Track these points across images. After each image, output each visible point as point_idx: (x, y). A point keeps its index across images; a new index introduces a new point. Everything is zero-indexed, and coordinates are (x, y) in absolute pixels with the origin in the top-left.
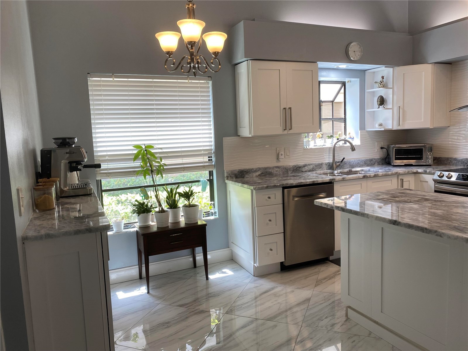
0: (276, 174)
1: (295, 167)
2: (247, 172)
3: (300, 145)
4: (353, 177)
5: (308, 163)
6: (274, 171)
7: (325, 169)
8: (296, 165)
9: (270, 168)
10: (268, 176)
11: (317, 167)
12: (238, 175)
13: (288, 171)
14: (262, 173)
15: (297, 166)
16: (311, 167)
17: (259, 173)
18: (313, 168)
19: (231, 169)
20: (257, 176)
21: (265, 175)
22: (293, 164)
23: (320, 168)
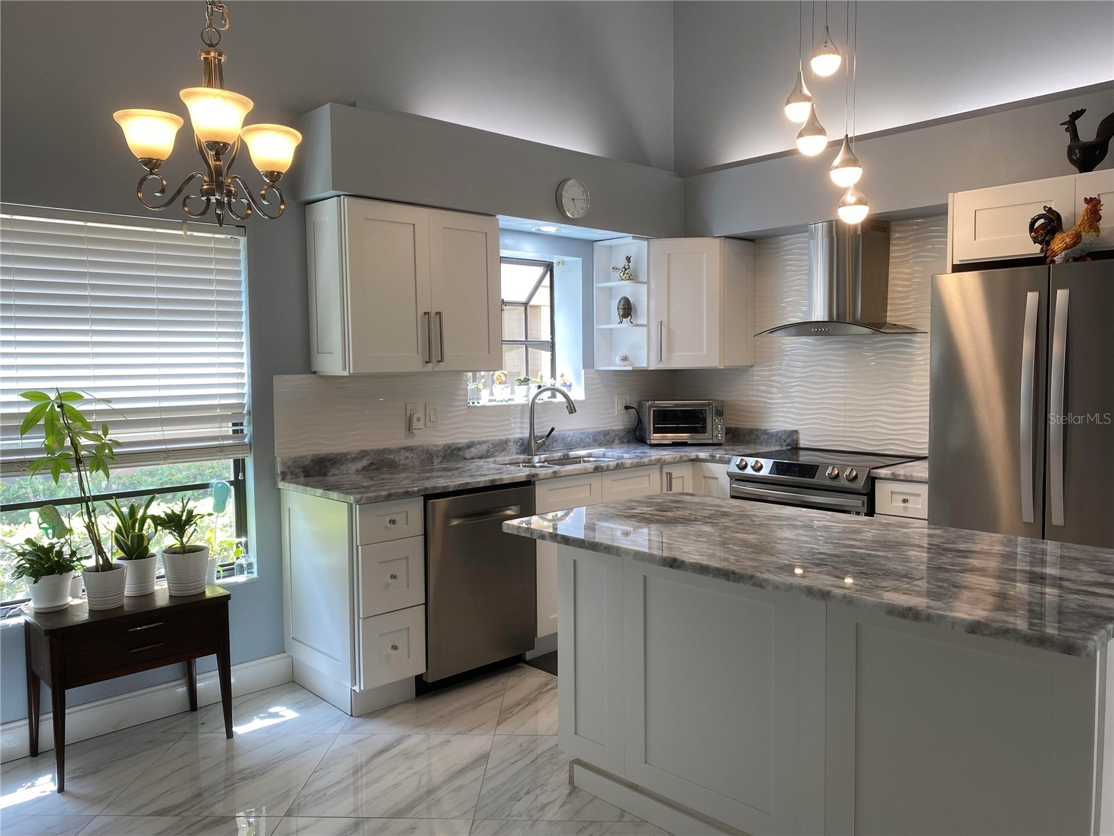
0: (404, 465)
1: (450, 448)
2: (335, 462)
3: (459, 398)
4: (574, 470)
5: (478, 440)
6: (400, 459)
7: (513, 453)
8: (451, 444)
9: (390, 451)
10: (385, 469)
11: (497, 448)
12: (313, 468)
13: (432, 458)
14: (372, 464)
15: (453, 447)
16: (485, 447)
17: (365, 462)
18: (488, 450)
19: (293, 455)
20: (358, 472)
21: (378, 469)
22: (445, 443)
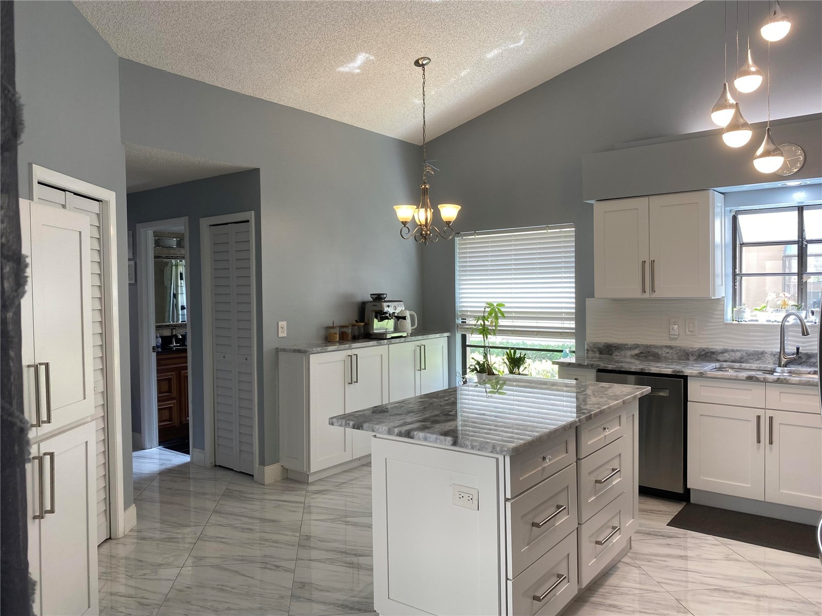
0: (666, 357)
1: (704, 351)
2: (617, 349)
3: (715, 316)
5: (731, 348)
6: (663, 353)
7: (769, 363)
8: (705, 348)
9: (655, 347)
10: (651, 358)
11: (751, 357)
12: (604, 350)
13: (688, 355)
14: (642, 353)
15: (707, 351)
16: (738, 355)
17: (637, 351)
18: (741, 357)
19: (594, 341)
20: (632, 356)
21: (646, 357)
22: (700, 347)
23: (759, 359)
